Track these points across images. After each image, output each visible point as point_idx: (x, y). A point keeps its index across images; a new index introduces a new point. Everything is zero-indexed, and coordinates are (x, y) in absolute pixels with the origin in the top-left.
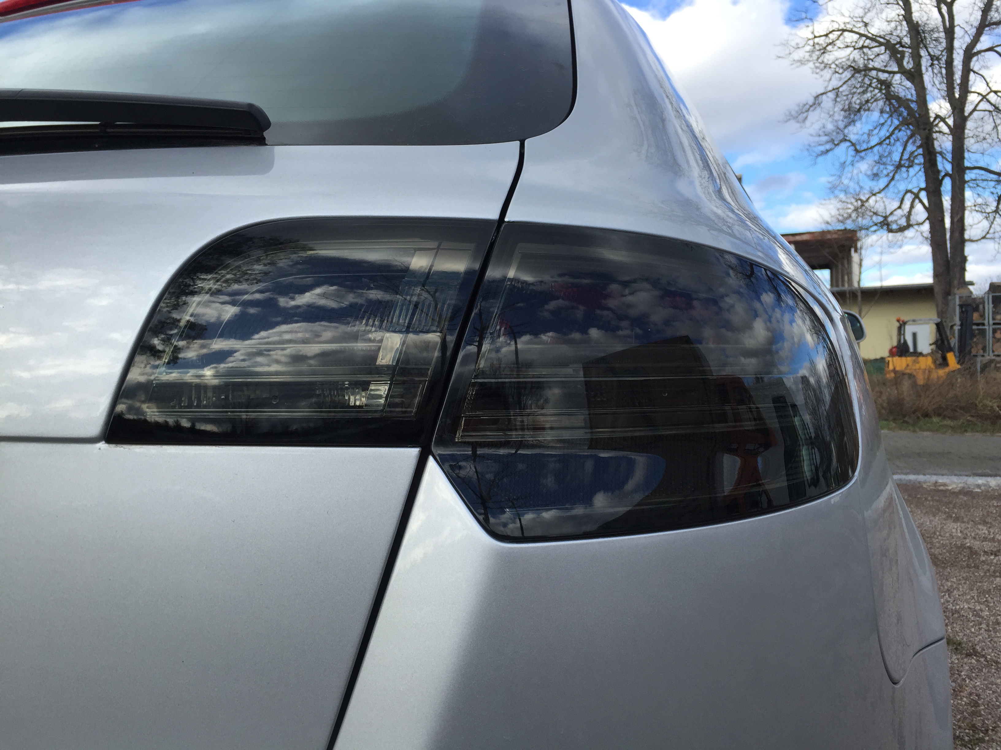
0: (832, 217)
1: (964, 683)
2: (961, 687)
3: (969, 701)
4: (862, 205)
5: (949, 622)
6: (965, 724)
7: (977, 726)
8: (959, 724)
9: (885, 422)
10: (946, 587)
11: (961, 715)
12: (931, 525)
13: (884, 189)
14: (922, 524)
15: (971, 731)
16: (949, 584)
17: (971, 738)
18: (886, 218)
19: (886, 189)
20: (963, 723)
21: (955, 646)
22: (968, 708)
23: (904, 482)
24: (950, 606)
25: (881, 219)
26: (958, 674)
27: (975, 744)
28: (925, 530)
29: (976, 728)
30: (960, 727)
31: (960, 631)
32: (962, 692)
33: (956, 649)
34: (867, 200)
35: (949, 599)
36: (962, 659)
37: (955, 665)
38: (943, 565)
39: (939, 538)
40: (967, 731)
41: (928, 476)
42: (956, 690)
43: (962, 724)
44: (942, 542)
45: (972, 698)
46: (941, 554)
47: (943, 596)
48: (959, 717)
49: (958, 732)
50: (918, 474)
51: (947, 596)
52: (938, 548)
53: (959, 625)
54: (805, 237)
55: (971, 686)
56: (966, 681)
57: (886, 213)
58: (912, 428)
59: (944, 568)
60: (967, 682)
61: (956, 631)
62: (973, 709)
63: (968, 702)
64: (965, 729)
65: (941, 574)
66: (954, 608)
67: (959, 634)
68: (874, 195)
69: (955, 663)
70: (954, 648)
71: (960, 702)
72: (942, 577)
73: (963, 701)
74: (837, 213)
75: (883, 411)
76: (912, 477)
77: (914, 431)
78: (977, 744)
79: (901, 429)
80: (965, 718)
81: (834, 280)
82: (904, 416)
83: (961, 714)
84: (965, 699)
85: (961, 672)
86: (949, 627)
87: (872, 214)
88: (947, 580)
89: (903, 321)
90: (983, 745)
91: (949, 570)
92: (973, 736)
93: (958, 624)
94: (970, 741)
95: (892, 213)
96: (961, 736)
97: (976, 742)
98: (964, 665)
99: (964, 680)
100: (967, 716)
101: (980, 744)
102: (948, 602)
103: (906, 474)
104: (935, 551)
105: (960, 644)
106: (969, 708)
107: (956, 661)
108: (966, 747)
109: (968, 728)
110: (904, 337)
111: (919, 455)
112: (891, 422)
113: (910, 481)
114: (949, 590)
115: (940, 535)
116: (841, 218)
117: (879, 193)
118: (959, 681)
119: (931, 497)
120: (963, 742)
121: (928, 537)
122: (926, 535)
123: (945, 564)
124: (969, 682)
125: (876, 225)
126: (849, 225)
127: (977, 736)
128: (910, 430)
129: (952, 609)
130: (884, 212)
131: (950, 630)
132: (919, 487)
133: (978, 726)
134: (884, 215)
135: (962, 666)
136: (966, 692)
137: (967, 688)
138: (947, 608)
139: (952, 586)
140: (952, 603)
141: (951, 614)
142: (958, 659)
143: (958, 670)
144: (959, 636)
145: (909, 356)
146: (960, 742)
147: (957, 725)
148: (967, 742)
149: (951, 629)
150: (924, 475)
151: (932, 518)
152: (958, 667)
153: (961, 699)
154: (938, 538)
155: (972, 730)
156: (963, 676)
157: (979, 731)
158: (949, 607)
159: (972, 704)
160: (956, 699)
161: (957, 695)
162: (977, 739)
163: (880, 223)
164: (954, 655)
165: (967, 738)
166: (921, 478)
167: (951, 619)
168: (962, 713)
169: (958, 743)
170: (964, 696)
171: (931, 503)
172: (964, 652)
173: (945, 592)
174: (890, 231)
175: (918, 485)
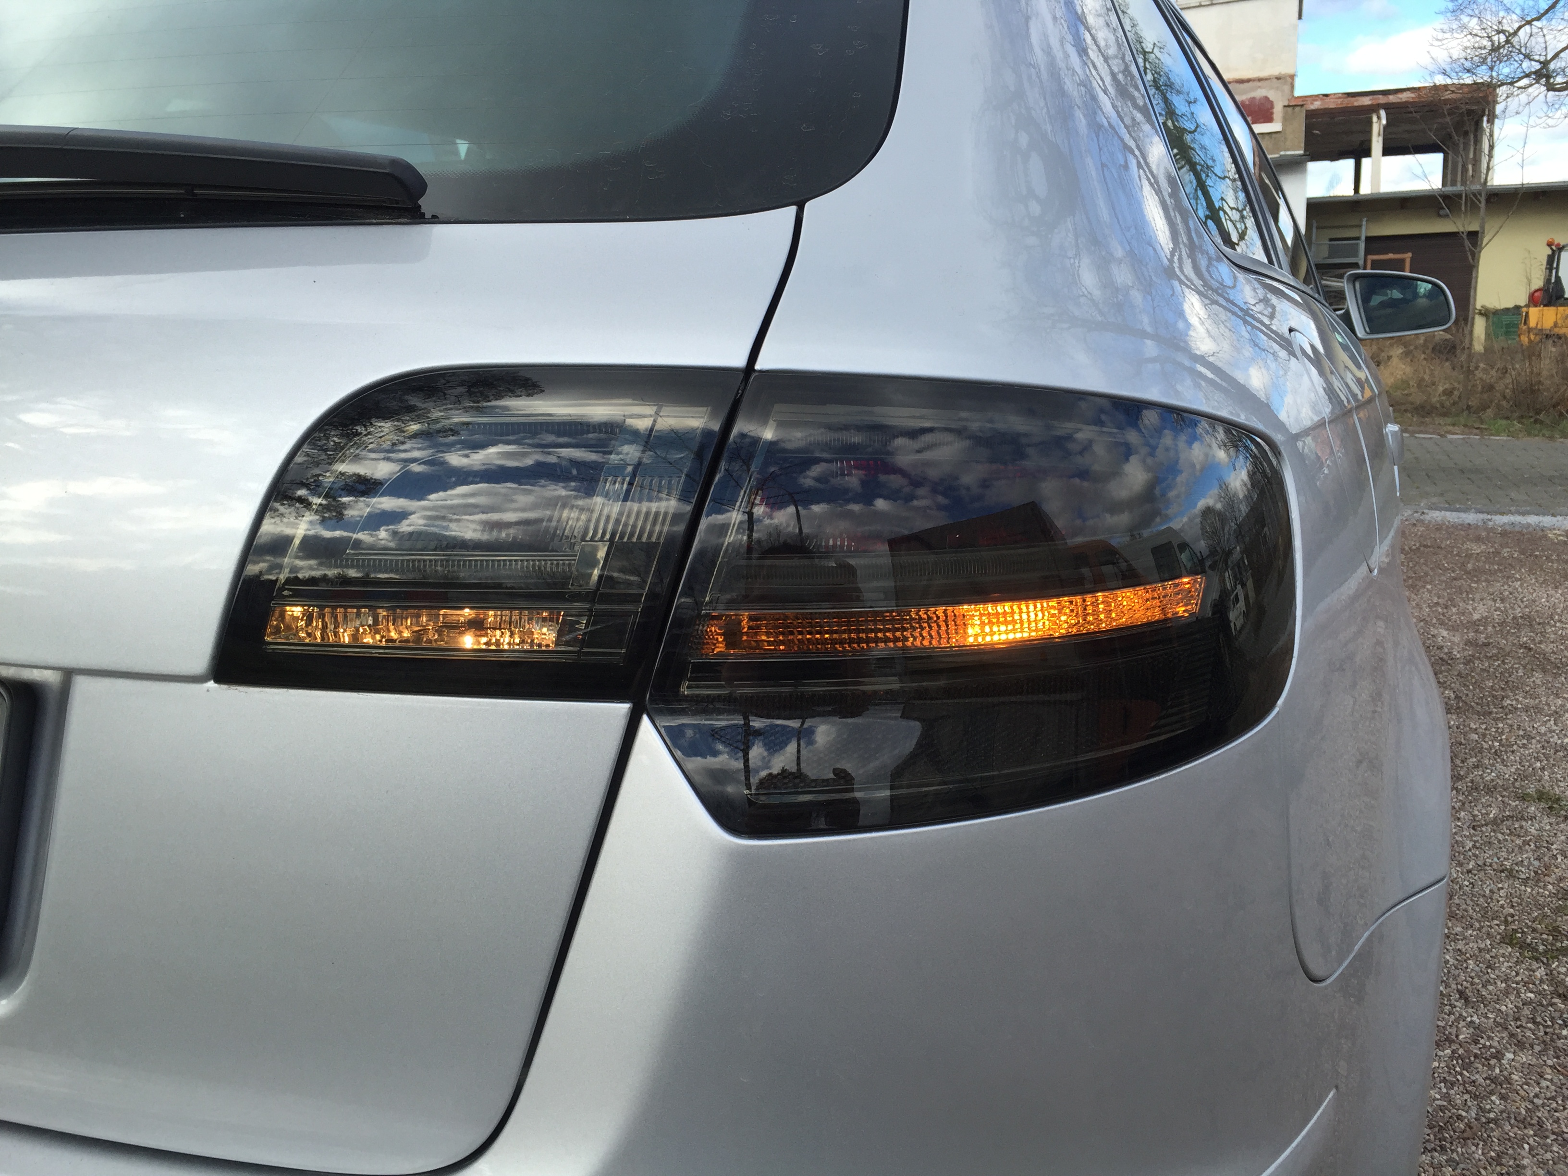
0: (1454, 61)
1: (1553, 861)
2: (1547, 867)
3: (1556, 890)
4: (1508, 42)
5: (1547, 764)
6: (1544, 926)
7: (1561, 929)
8: (1534, 926)
9: (1504, 422)
10: (1553, 708)
11: (1540, 912)
12: (1547, 604)
13: (1547, 12)
14: (1534, 601)
15: (1551, 938)
16: (1559, 702)
17: (1549, 947)
18: (1545, 64)
19: (1549, 14)
20: (1540, 924)
21: (1550, 803)
22: (1552, 902)
23: (1517, 529)
24: (1555, 739)
25: (1537, 66)
26: (1547, 848)
27: (1553, 958)
28: (1537, 611)
29: (1560, 932)
30: (1534, 930)
31: (1562, 779)
32: (1548, 876)
33: (1551, 808)
34: (1515, 33)
35: (1555, 727)
36: (1558, 824)
37: (1544, 833)
38: (1555, 671)
39: (1558, 624)
40: (1545, 936)
41: (1559, 518)
42: (1540, 872)
43: (1539, 926)
44: (1560, 632)
45: (1561, 885)
46: (1553, 652)
47: (1546, 722)
48: (1536, 914)
49: (1530, 938)
50: (1544, 514)
51: (1552, 722)
52: (1553, 642)
53: (1563, 768)
54: (1404, 97)
55: (1564, 866)
56: (1557, 859)
57: (1546, 56)
58: (1547, 434)
59: (1556, 676)
60: (1559, 860)
61: (1556, 778)
62: (1560, 902)
63: (1555, 892)
64: (1541, 934)
65: (1550, 685)
66: (1559, 742)
67: (1560, 783)
68: (1529, 23)
69: (1545, 830)
70: (1547, 806)
71: (1542, 890)
72: (1550, 691)
73: (1548, 890)
74: (1464, 54)
75: (1504, 403)
76: (1532, 520)
77: (1551, 438)
78: (1557, 957)
79: (1529, 434)
80: (1545, 916)
81: (1449, 171)
82: (1538, 413)
83: (1540, 909)
84: (1550, 887)
85: (1552, 845)
86: (1546, 773)
87: (1521, 57)
88: (1557, 696)
89: (1558, 245)
90: (1565, 959)
91: (1563, 679)
92: (1552, 944)
93: (1561, 768)
94: (1546, 952)
95: (1556, 55)
96: (1534, 944)
97: (1555, 954)
98: (1559, 834)
99: (1555, 857)
100: (1549, 913)
101: (1560, 957)
102: (1551, 731)
103: (1523, 514)
104: (1547, 646)
105: (1558, 800)
106: (1554, 902)
107: (1548, 827)
108: (1539, 961)
109: (1548, 932)
110: (1557, 272)
111: (1551, 479)
112: (1515, 423)
113: (1529, 525)
114: (1557, 713)
115: (1560, 621)
116: (1468, 65)
117: (1538, 19)
118: (1546, 859)
119: (1558, 555)
120: (1535, 954)
121: (1539, 624)
122: (1538, 620)
123: (1558, 668)
124: (1562, 860)
125: (1527, 76)
126: (1483, 75)
127: (1559, 944)
128: (1544, 435)
129: (1556, 744)
130: (1544, 54)
131: (1547, 778)
132: (1541, 538)
133: (1563, 929)
134: (1542, 59)
135: (1556, 834)
136: (1554, 876)
137: (1556, 870)
138: (1548, 742)
139: (1562, 706)
140: (1557, 734)
141: (1552, 751)
142: (1551, 824)
143: (1547, 842)
144: (1559, 786)
145: (1562, 305)
146: (1530, 953)
147: (1531, 927)
148: (1540, 954)
149: (1549, 776)
150: (1553, 515)
151: (1552, 592)
152: (1549, 836)
153: (1545, 887)
154: (1555, 626)
155: (1553, 936)
156: (1554, 851)
157: (1563, 937)
158: (1551, 740)
159: (1560, 896)
160: (1537, 886)
161: (1539, 880)
162: (1557, 950)
163: (1535, 73)
164: (1545, 817)
165: (1541, 948)
166: (1547, 521)
167: (1551, 760)
168: (1541, 907)
169: (1527, 955)
170: (1549, 883)
171: (1555, 565)
172: (1562, 812)
173: (1549, 716)
174: (1551, 87)
175: (1541, 533)
